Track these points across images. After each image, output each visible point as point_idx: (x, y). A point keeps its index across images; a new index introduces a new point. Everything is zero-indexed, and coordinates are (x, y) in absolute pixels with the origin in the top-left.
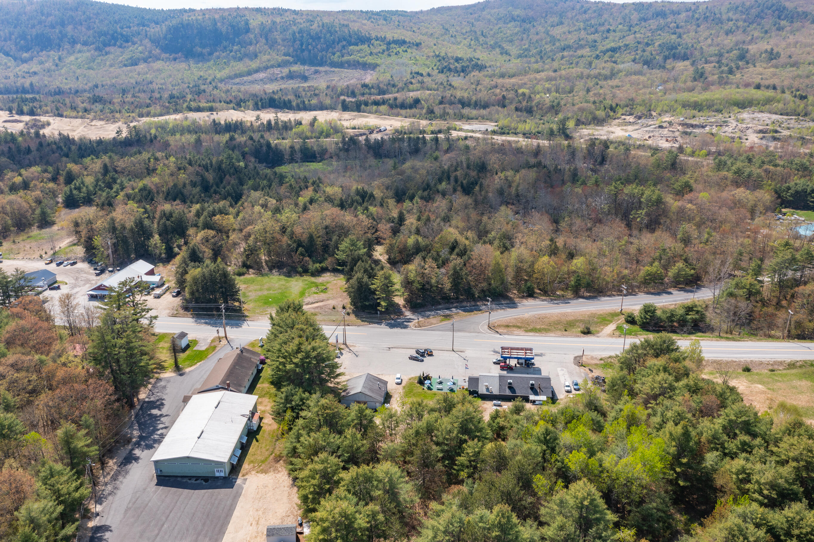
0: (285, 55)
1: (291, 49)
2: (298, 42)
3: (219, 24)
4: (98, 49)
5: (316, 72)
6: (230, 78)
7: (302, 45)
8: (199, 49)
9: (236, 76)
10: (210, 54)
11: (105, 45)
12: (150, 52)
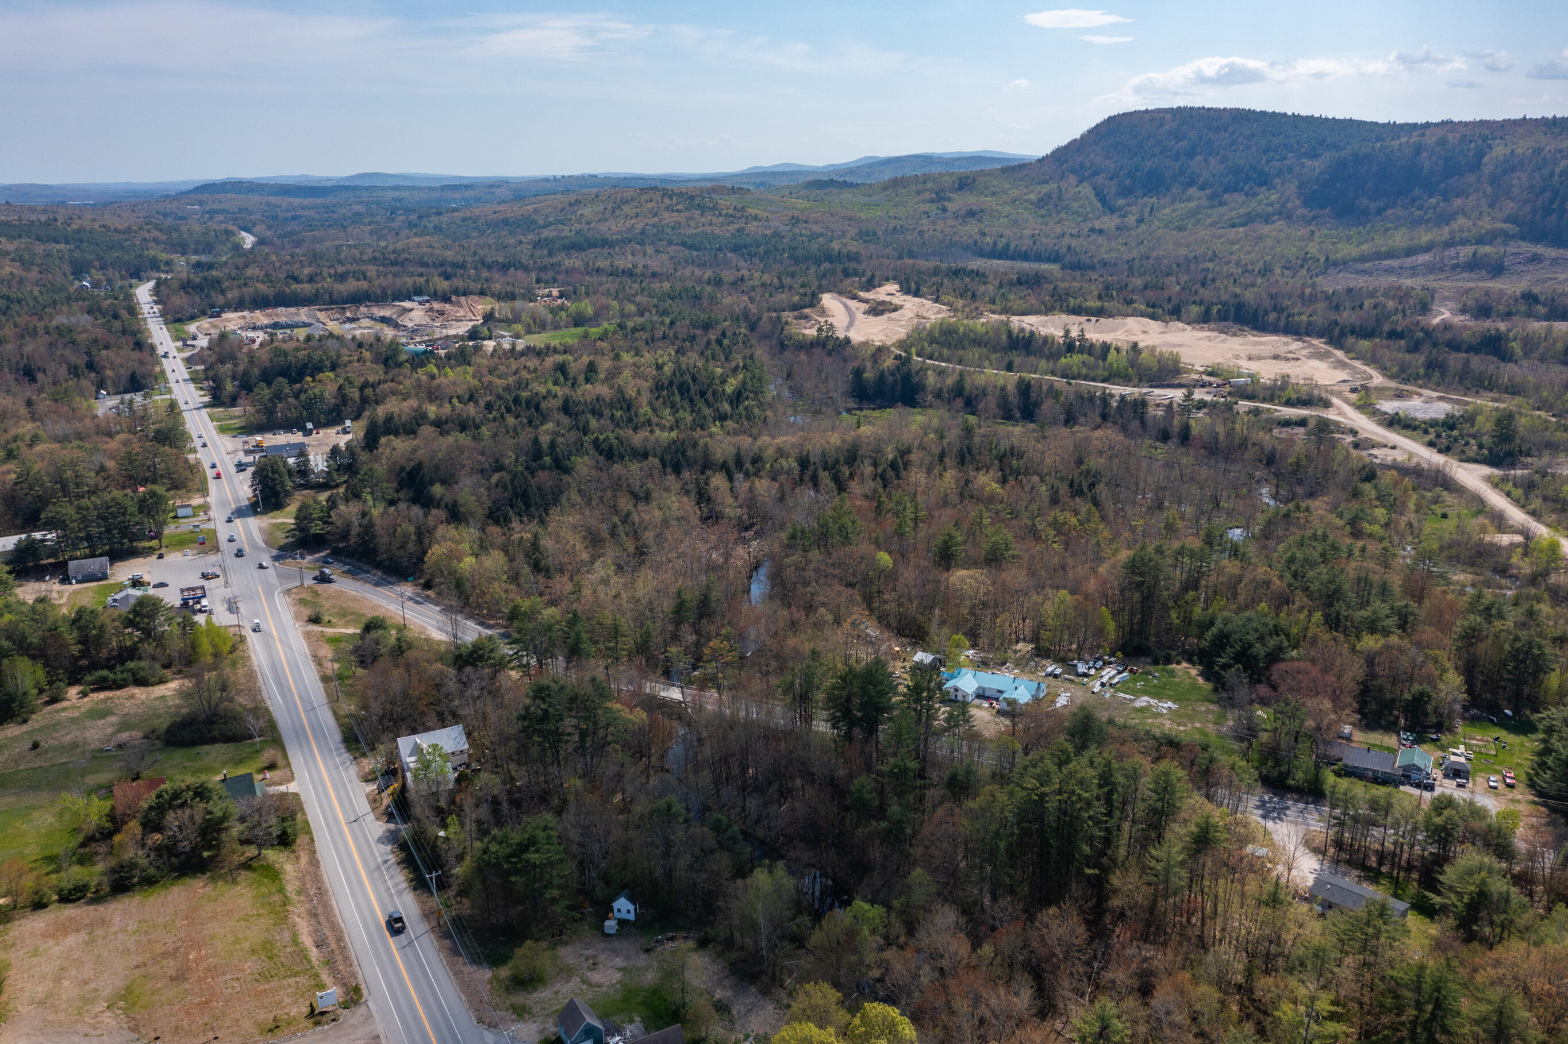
0: (1507, 220)
1: (1528, 208)
2: (1548, 195)
3: (1424, 155)
4: (1211, 198)
5: (1536, 259)
6: (1363, 259)
7: (1552, 202)
8: (1365, 202)
9: (1379, 256)
10: (1380, 211)
11: (1228, 189)
12: (1284, 205)
